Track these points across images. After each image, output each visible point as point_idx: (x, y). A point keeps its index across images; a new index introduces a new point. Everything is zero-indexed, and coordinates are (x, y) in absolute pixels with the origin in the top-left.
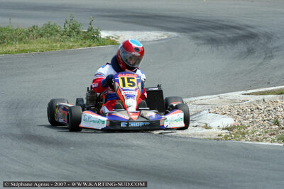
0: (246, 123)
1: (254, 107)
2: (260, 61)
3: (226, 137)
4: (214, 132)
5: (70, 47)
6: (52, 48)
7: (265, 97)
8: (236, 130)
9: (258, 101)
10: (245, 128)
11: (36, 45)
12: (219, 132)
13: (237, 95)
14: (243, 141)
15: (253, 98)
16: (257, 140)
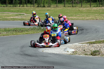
0: (77, 50)
1: (80, 47)
2: (83, 35)
3: (72, 54)
4: (69, 53)
5: (38, 33)
6: (34, 33)
7: (83, 44)
8: (75, 52)
9: (81, 45)
10: (77, 52)
11: (30, 32)
12: (71, 53)
13: (77, 44)
14: (76, 55)
15: (80, 45)
16: (79, 55)
